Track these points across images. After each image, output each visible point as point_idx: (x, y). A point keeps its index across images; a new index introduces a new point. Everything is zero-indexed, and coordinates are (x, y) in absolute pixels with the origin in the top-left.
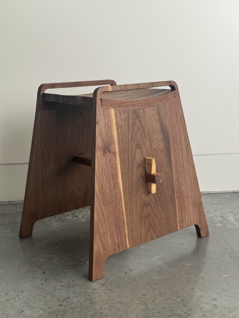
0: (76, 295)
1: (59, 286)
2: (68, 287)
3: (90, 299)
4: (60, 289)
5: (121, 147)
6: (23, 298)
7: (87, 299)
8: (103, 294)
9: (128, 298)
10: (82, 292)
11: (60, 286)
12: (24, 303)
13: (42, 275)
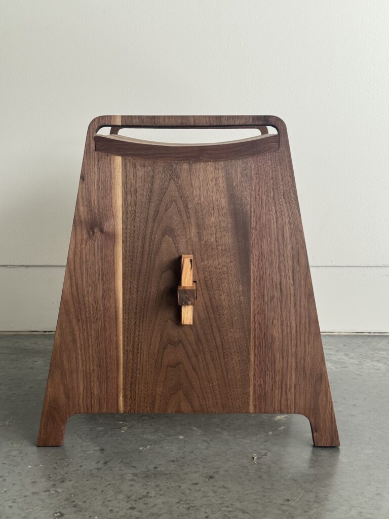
0: (161, 493)
1: (130, 475)
2: (146, 477)
3: (186, 500)
4: (132, 480)
5: (129, 226)
6: (64, 491)
7: (181, 500)
8: (211, 494)
9: (257, 503)
10: (172, 487)
11: (132, 474)
12: (66, 500)
13: (98, 453)
